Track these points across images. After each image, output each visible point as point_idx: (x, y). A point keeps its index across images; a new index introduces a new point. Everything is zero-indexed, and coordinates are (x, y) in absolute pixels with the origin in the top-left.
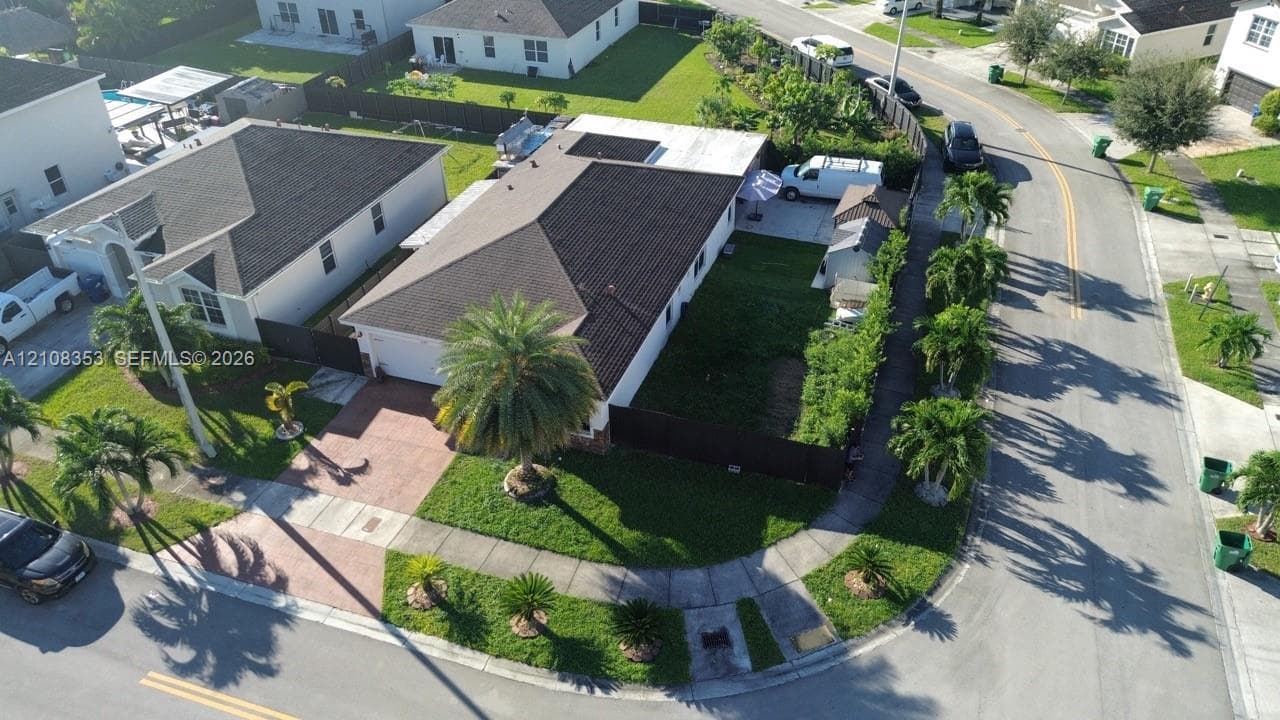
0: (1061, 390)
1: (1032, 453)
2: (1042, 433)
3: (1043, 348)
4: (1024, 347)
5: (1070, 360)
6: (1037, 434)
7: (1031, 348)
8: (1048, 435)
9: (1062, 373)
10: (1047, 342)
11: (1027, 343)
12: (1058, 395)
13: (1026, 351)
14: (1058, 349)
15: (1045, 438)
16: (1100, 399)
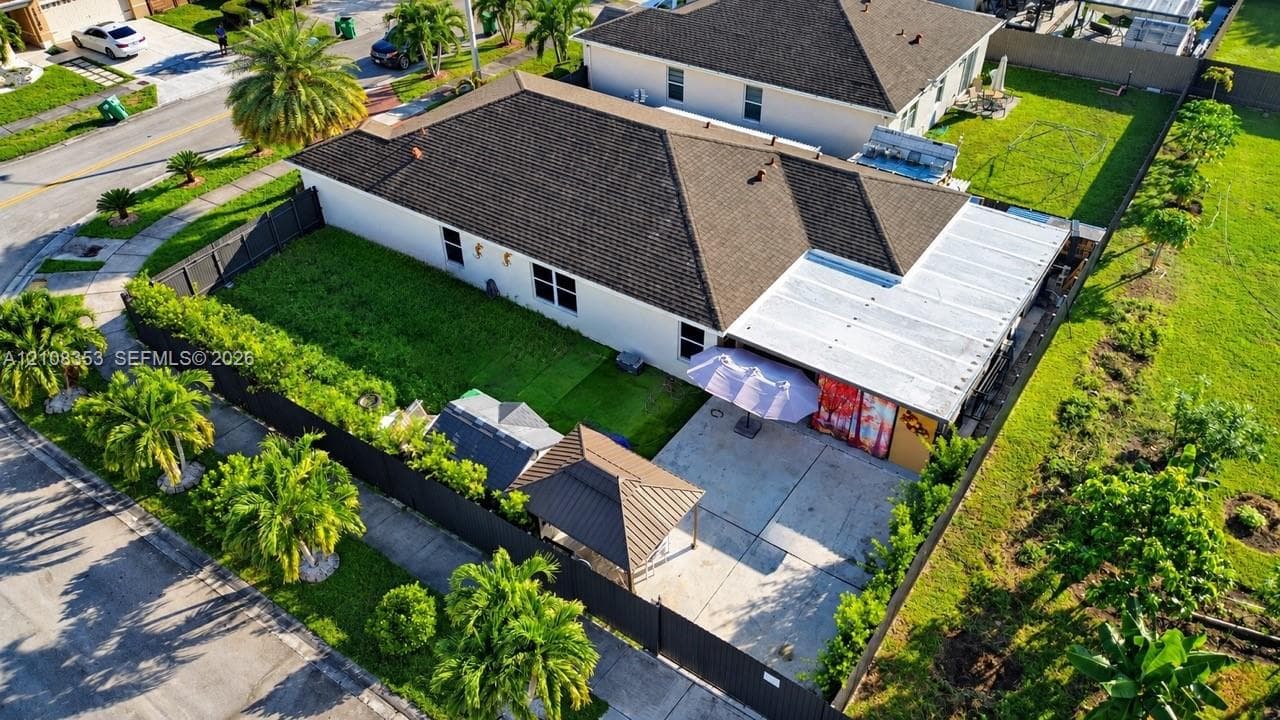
0: (73, 609)
1: (29, 508)
2: (39, 538)
3: (165, 646)
4: (191, 623)
5: (110, 663)
6: (42, 532)
7: (180, 630)
8: (30, 541)
9: (101, 633)
10: (172, 662)
11: (197, 632)
12: (71, 597)
13: (179, 619)
14: (148, 665)
15: (31, 534)
16: (16, 644)
